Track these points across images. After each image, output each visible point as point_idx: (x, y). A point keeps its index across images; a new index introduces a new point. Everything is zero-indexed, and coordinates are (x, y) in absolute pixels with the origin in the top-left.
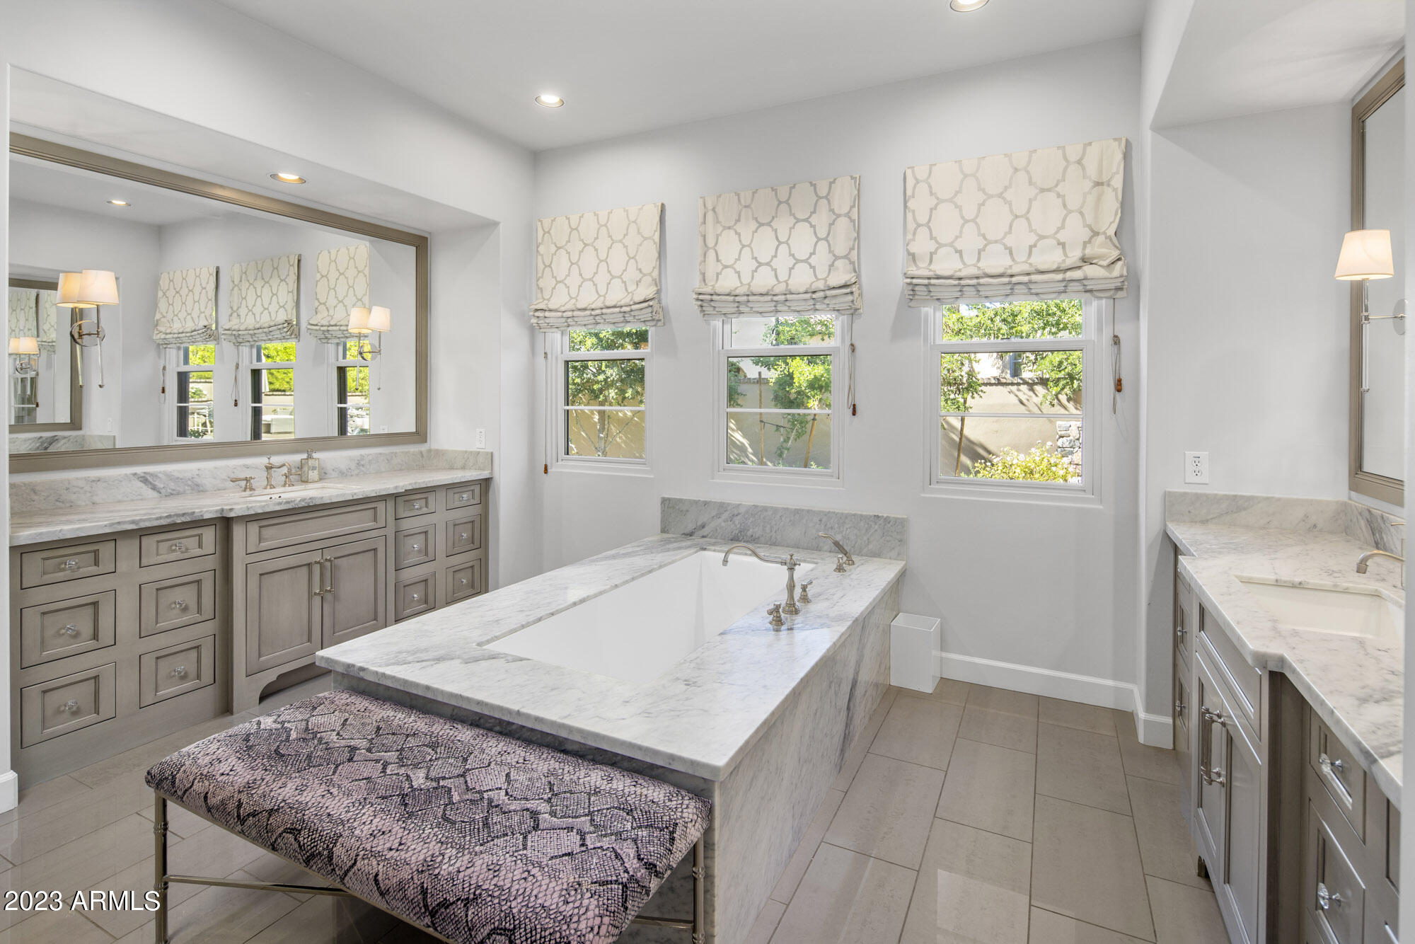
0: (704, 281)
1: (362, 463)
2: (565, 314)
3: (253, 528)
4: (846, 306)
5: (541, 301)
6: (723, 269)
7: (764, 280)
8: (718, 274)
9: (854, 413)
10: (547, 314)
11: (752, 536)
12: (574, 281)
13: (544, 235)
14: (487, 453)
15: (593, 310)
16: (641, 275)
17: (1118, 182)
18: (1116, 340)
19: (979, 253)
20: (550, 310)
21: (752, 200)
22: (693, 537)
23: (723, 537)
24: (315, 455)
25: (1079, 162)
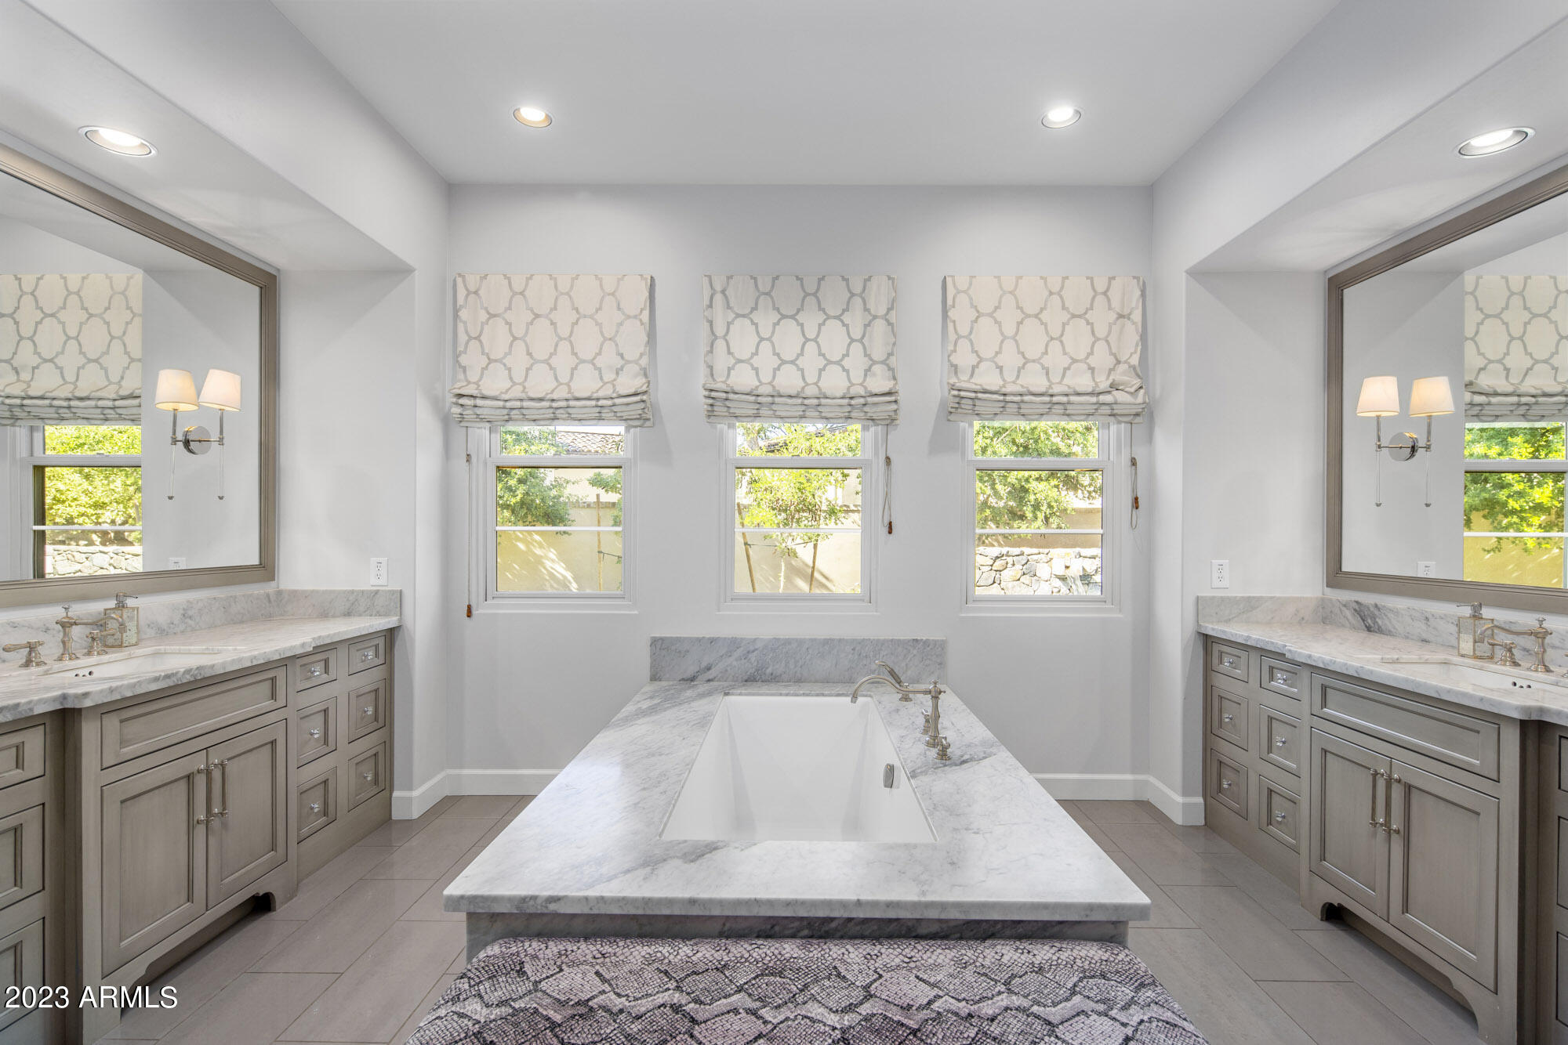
0: (712, 375)
1: (190, 613)
2: (508, 404)
3: (112, 723)
4: (884, 415)
5: (465, 384)
6: (736, 363)
7: (789, 381)
8: (729, 369)
9: (890, 532)
10: (479, 402)
11: (772, 674)
12: (518, 361)
13: (467, 296)
14: (393, 592)
15: (553, 400)
16: (624, 362)
17: (1137, 316)
18: (1134, 462)
19: (1019, 372)
20: (484, 398)
21: (773, 286)
22: (695, 683)
23: (735, 679)
24: (130, 602)
25: (1105, 293)
